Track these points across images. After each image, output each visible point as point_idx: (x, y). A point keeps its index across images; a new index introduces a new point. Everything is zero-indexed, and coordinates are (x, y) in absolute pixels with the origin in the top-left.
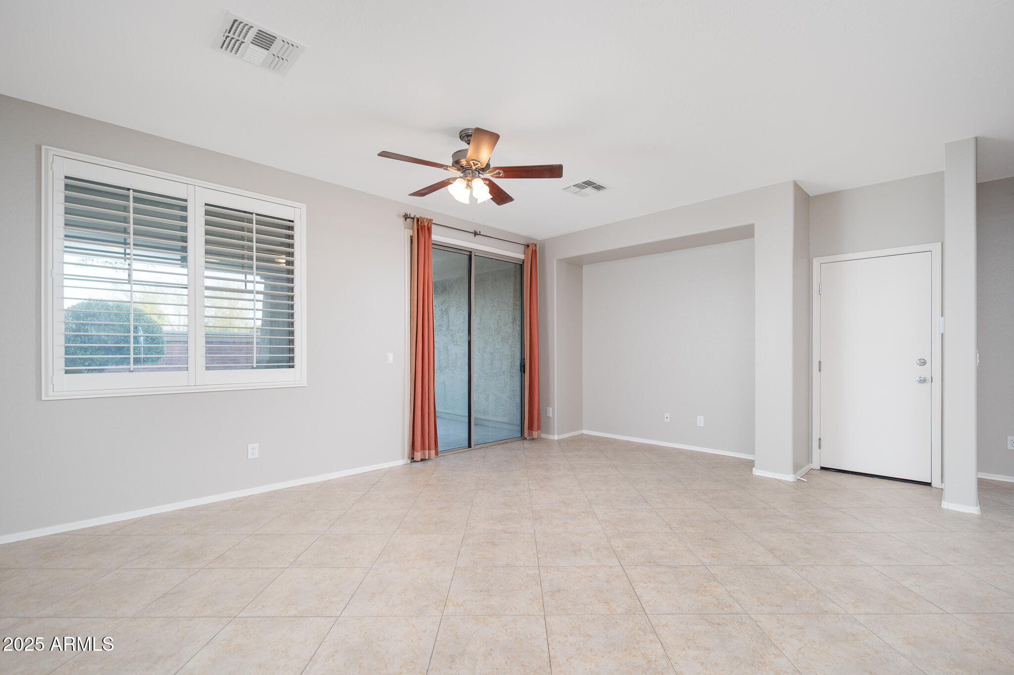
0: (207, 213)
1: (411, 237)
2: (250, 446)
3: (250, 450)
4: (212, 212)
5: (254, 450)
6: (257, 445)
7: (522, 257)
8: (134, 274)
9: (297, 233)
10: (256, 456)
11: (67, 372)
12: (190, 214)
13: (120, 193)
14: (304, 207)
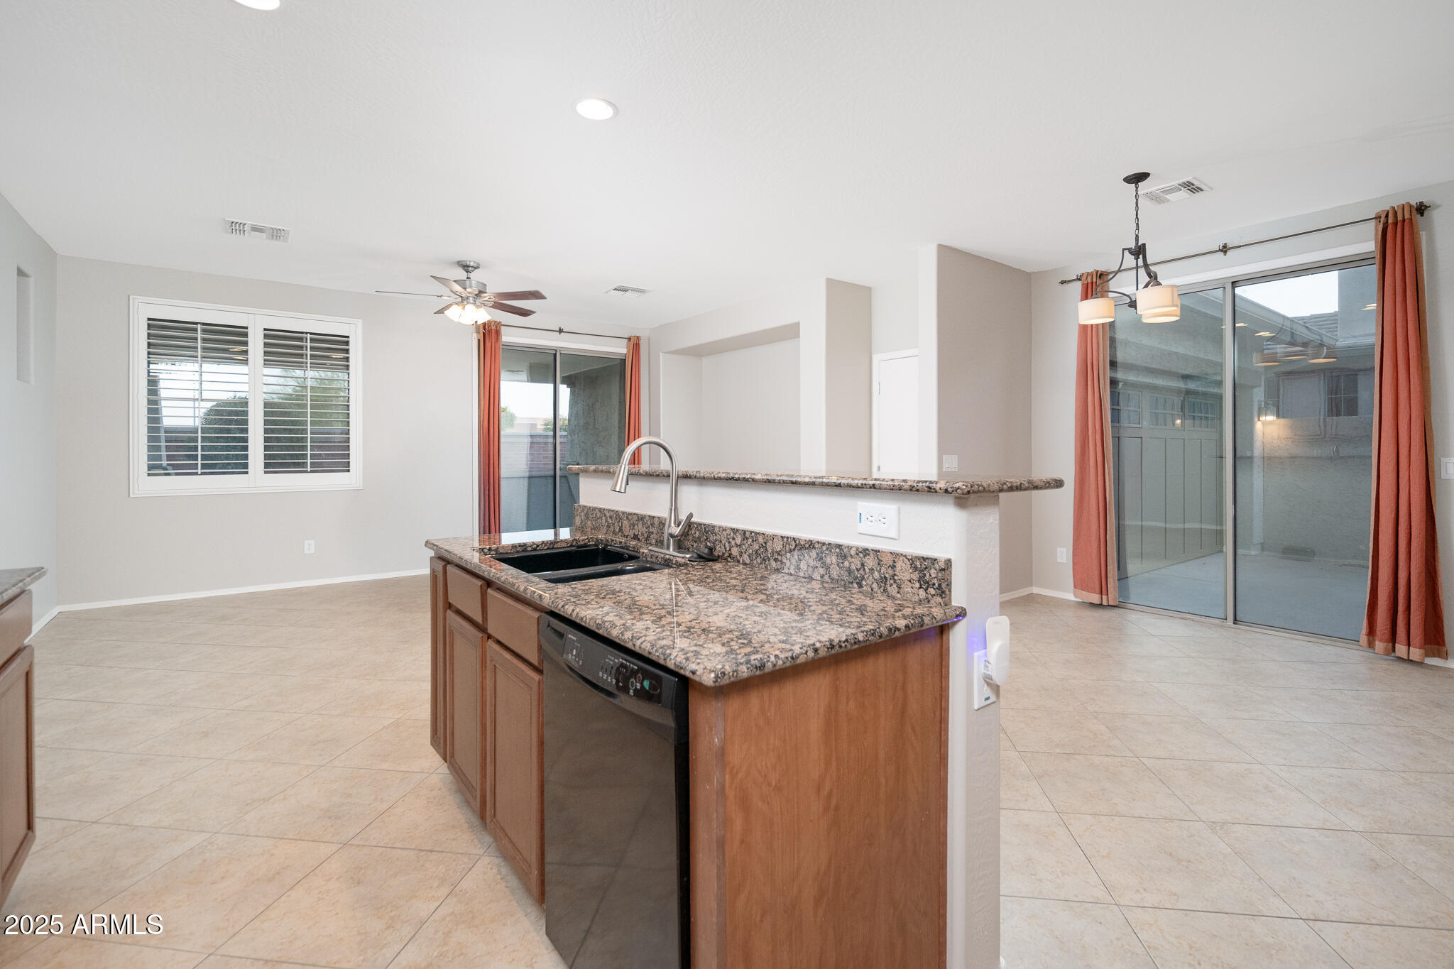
0: (266, 336)
1: (479, 340)
2: (306, 542)
3: (306, 547)
4: (269, 334)
5: (310, 547)
6: (312, 542)
7: (624, 351)
8: (205, 386)
9: (351, 347)
10: (312, 551)
11: (149, 475)
12: (250, 339)
13: (190, 326)
14: (360, 323)
